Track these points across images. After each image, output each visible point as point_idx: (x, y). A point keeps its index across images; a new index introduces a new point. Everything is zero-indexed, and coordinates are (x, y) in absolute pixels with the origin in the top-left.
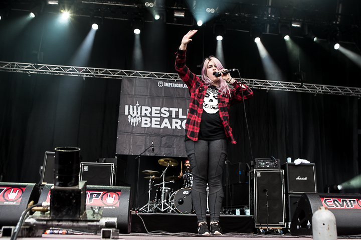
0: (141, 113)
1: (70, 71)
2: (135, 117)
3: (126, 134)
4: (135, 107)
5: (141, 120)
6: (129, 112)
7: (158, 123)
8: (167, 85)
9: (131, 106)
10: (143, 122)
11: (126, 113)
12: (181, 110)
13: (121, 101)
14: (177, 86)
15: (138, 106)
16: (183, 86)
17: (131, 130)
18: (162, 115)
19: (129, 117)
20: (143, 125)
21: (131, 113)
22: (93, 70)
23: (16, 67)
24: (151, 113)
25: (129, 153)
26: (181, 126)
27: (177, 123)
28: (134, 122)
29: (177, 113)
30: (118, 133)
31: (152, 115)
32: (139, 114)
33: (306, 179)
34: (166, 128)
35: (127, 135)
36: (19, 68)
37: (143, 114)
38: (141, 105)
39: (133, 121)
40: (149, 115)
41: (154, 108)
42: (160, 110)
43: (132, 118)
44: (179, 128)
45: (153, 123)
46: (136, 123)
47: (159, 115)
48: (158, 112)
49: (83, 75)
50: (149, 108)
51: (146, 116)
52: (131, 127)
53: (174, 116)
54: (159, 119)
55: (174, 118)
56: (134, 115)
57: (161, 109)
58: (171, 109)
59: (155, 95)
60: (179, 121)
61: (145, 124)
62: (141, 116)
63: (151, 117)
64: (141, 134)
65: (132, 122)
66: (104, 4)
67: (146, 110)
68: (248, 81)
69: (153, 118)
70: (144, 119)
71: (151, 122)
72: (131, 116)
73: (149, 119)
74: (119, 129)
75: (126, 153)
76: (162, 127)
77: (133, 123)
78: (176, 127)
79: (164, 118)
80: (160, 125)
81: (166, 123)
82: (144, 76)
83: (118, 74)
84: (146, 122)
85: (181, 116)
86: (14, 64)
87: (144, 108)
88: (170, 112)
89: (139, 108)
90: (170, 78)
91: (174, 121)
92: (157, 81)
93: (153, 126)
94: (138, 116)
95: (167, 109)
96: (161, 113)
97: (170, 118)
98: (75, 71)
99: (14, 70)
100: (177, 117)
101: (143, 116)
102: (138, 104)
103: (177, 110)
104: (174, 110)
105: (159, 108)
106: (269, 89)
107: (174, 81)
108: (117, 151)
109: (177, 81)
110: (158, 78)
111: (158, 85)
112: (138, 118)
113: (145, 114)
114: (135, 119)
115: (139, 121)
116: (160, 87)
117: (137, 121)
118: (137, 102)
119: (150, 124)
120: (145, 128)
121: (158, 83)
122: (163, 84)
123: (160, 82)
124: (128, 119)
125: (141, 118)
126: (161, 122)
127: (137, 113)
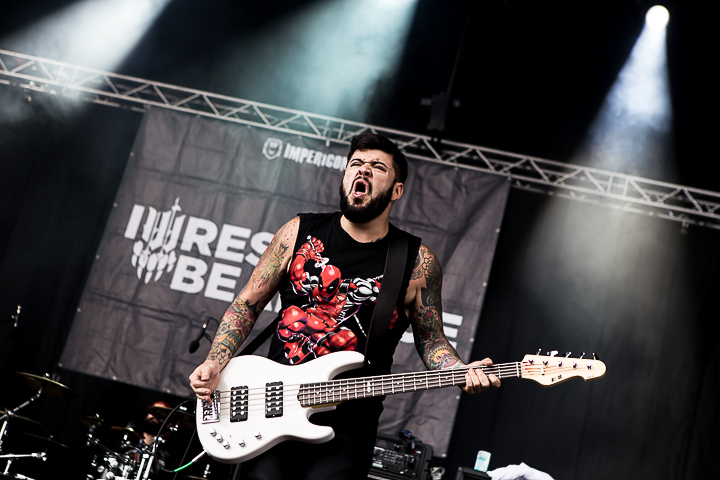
0: (180, 241)
2: (157, 250)
3: (112, 303)
4: (166, 216)
5: (175, 264)
6: (140, 231)
7: (231, 284)
8: (295, 153)
9: (153, 212)
10: (181, 273)
11: (130, 232)
13: (124, 191)
14: (329, 165)
15: (178, 214)
17: (131, 293)
18: (252, 259)
19: (138, 247)
20: (177, 284)
21: (145, 236)
22: (58, 68)
24: (213, 247)
25: (106, 370)
28: (151, 268)
30: (86, 295)
31: (218, 254)
32: (173, 243)
35: (115, 308)
37: (186, 246)
38: (187, 212)
39: (146, 262)
41: (228, 230)
42: (248, 241)
43: (147, 252)
45: (215, 280)
46: (155, 272)
47: (239, 258)
48: (241, 245)
50: (211, 227)
51: (195, 252)
52: (135, 284)
54: (237, 272)
56: (154, 245)
57: (252, 235)
59: (243, 183)
61: (188, 281)
62: (178, 251)
63: (210, 261)
64: (162, 315)
65: (142, 264)
67: (201, 232)
68: (606, 179)
70: (185, 261)
71: (206, 278)
72: (145, 244)
73: (201, 266)
74: (93, 281)
75: (95, 369)
77: (145, 271)
82: (223, 113)
83: (136, 95)
84: (189, 274)
87: (195, 223)
89: (180, 221)
90: (310, 130)
92: (263, 135)
93: (212, 292)
94: (167, 248)
96: (248, 250)
101: (186, 253)
102: (176, 208)
105: (245, 233)
106: (692, 222)
107: (324, 142)
108: (64, 356)
109: (331, 143)
110: (268, 126)
111: (264, 151)
112: (166, 256)
113: (195, 245)
114: (154, 256)
115: (167, 266)
116: (269, 158)
117: (161, 267)
118: (177, 201)
119: (202, 282)
120: (181, 293)
121: (266, 145)
122: (281, 148)
123: (273, 142)
124: (133, 253)
125: (177, 257)
126: (241, 283)
127: (168, 239)
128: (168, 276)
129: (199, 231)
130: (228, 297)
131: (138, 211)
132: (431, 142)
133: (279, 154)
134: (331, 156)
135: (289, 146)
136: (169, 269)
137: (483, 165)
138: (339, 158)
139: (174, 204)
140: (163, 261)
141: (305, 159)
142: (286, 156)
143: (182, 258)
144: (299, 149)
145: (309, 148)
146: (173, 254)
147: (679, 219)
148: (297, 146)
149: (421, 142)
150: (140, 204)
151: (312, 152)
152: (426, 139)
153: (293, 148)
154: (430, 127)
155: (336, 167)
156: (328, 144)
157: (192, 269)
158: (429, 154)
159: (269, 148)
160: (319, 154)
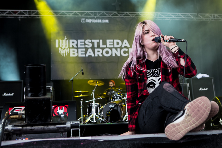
2: (65, 49)
4: (64, 41)
5: (70, 51)
6: (59, 45)
7: (84, 53)
8: (89, 21)
9: (61, 41)
11: (57, 46)
12: (101, 41)
14: (97, 22)
15: (67, 40)
16: (102, 21)
18: (86, 46)
19: (60, 49)
20: (72, 55)
21: (61, 46)
24: (77, 45)
25: (62, 78)
26: (102, 54)
27: (98, 51)
28: (64, 53)
29: (98, 43)
30: (52, 62)
32: (68, 46)
33: (207, 89)
34: (90, 56)
37: (71, 46)
38: (69, 39)
40: (76, 47)
41: (79, 41)
42: (84, 42)
43: (62, 50)
44: (101, 55)
45: (80, 52)
46: (65, 54)
47: (84, 46)
48: (83, 44)
50: (75, 41)
51: (73, 47)
53: (96, 46)
54: (84, 50)
55: (96, 48)
56: (63, 48)
57: (85, 41)
58: (93, 41)
59: (79, 30)
60: (100, 50)
61: (74, 54)
63: (77, 48)
65: (62, 53)
67: (73, 42)
68: (154, 14)
69: (79, 49)
70: (72, 50)
71: (78, 52)
72: (61, 48)
73: (76, 50)
76: (87, 55)
77: (63, 54)
78: (98, 55)
79: (88, 48)
80: (85, 54)
81: (90, 53)
82: (69, 15)
83: (48, 14)
84: (74, 53)
85: (101, 46)
87: (71, 41)
88: (93, 43)
89: (67, 41)
90: (90, 15)
91: (96, 50)
92: (80, 18)
93: (80, 55)
95: (90, 41)
96: (85, 44)
97: (93, 48)
100: (98, 47)
103: (98, 41)
104: (96, 41)
105: (83, 41)
106: (171, 20)
107: (94, 17)
108: (52, 77)
109: (96, 17)
110: (81, 16)
111: (82, 22)
112: (67, 50)
113: (73, 46)
114: (64, 50)
115: (68, 52)
116: (83, 23)
117: (67, 52)
118: (65, 37)
119: (77, 54)
120: (73, 57)
121: (81, 20)
122: (85, 20)
123: (83, 20)
124: (59, 51)
125: (70, 49)
126: (86, 52)
127: (66, 46)
128: (69, 54)
130: (84, 56)
131: (57, 41)
132: (117, 13)
133: (85, 22)
134: (97, 20)
135: (87, 20)
136: (69, 52)
137: (129, 15)
138: (99, 20)
139: (65, 38)
140: (67, 51)
141: (91, 22)
142: (87, 22)
143: (71, 49)
144: (89, 20)
145: (92, 19)
146: (68, 49)
148: (89, 19)
149: (115, 13)
150: (57, 39)
151: (92, 20)
152: (116, 12)
153: (88, 20)
154: (117, 9)
155: (99, 22)
156: (95, 17)
158: (117, 15)
159: (82, 21)
160: (94, 20)
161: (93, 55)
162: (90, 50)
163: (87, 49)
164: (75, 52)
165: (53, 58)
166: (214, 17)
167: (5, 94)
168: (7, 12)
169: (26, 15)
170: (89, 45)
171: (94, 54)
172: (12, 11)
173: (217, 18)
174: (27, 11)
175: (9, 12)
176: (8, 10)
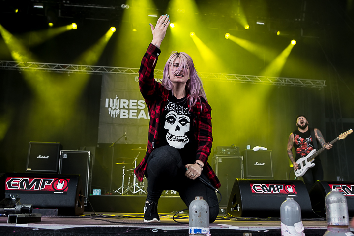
0: (120, 106)
1: (56, 68)
2: (115, 109)
3: (106, 124)
6: (109, 105)
9: (111, 100)
10: (122, 114)
11: (107, 106)
13: (102, 96)
17: (111, 121)
18: (139, 107)
19: (109, 109)
20: (122, 117)
21: (111, 106)
22: (76, 67)
23: (8, 66)
25: (110, 141)
28: (114, 114)
30: (100, 124)
32: (118, 107)
33: (263, 164)
34: (142, 119)
35: (108, 125)
36: (11, 66)
37: (122, 107)
38: (120, 98)
39: (113, 112)
40: (127, 107)
41: (131, 101)
42: (137, 103)
43: (112, 110)
45: (131, 114)
46: (115, 115)
47: (136, 107)
48: (135, 104)
49: (68, 71)
50: (127, 101)
51: (124, 108)
52: (111, 119)
54: (136, 111)
56: (113, 108)
57: (138, 101)
59: (132, 89)
61: (124, 115)
62: (120, 108)
63: (129, 109)
64: (120, 125)
65: (112, 113)
66: (85, 6)
67: (124, 103)
68: (217, 75)
69: (130, 110)
71: (129, 114)
72: (111, 108)
73: (127, 111)
74: (100, 120)
75: (107, 141)
76: (139, 118)
77: (113, 115)
79: (141, 110)
80: (137, 116)
82: (122, 72)
83: (99, 70)
84: (124, 114)
86: (6, 63)
87: (122, 101)
89: (118, 101)
92: (134, 76)
93: (131, 117)
95: (143, 102)
96: (137, 105)
97: (146, 110)
98: (60, 68)
99: (6, 68)
101: (122, 109)
102: (117, 98)
105: (136, 101)
108: (99, 140)
110: (135, 73)
112: (117, 110)
113: (124, 106)
116: (137, 81)
117: (117, 113)
118: (116, 96)
119: (128, 115)
120: (123, 119)
121: (135, 78)
123: (137, 77)
124: (109, 111)
126: (138, 113)
127: (117, 106)
128: (119, 115)
129: (124, 102)
130: (135, 118)
131: (107, 100)
136: (119, 113)
143: (121, 110)
147: (233, 82)
150: (107, 98)
157: (124, 112)
161: (145, 118)
162: (142, 112)
163: (139, 110)
164: (126, 114)
165: (102, 119)
166: (286, 82)
167: (39, 157)
168: (56, 66)
169: (76, 70)
170: (141, 106)
171: (147, 117)
172: (61, 66)
173: (289, 83)
174: (78, 65)
175: (58, 66)
176: (57, 64)
